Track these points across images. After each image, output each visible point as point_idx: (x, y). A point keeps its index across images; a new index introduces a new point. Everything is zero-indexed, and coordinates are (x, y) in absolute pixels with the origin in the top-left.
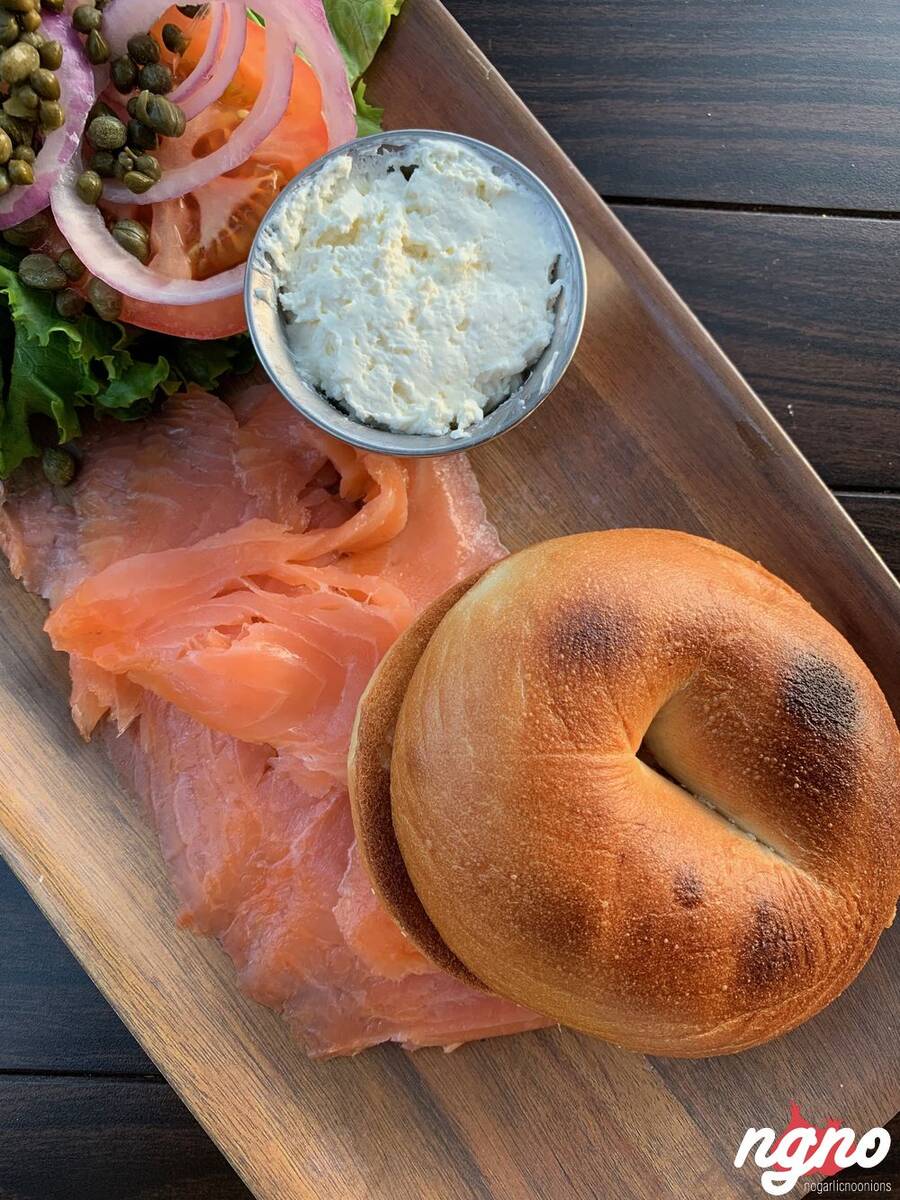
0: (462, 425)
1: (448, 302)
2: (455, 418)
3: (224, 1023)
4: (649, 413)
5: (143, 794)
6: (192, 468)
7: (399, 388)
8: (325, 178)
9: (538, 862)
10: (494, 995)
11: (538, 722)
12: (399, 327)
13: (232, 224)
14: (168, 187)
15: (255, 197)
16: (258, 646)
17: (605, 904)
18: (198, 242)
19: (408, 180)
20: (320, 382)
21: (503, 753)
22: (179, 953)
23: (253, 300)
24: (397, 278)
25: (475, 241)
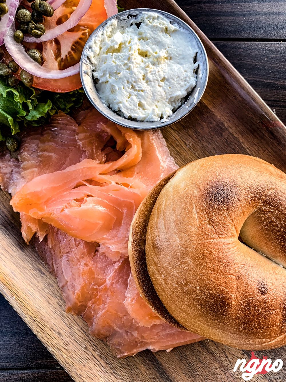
0: (165, 117)
1: (157, 71)
2: (162, 115)
3: (86, 347)
4: (227, 113)
5: (50, 263)
6: (62, 142)
7: (140, 105)
8: (108, 28)
9: (207, 282)
10: (189, 331)
11: (203, 228)
12: (139, 82)
13: (72, 49)
14: (48, 36)
15: (80, 39)
16: (91, 206)
17: (233, 296)
18: (60, 56)
19: (138, 28)
20: (110, 105)
21: (191, 240)
22: (67, 322)
23: (83, 74)
24: (137, 63)
25: (165, 49)
